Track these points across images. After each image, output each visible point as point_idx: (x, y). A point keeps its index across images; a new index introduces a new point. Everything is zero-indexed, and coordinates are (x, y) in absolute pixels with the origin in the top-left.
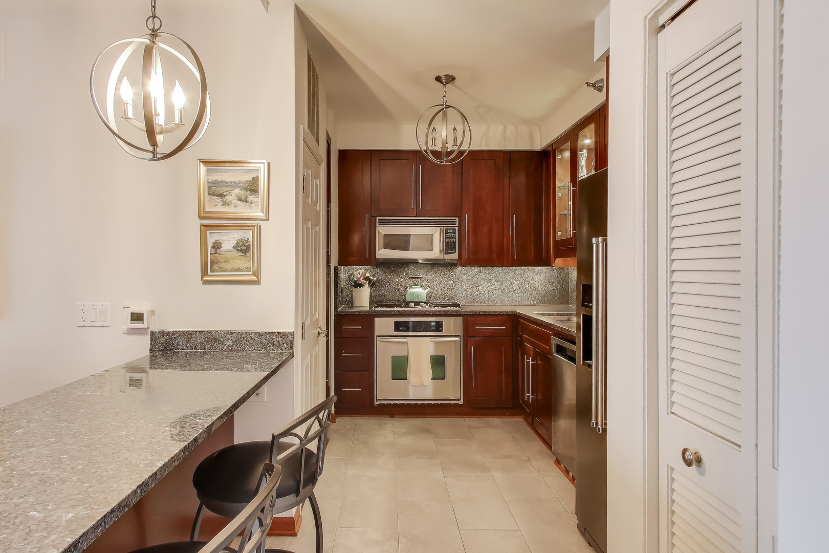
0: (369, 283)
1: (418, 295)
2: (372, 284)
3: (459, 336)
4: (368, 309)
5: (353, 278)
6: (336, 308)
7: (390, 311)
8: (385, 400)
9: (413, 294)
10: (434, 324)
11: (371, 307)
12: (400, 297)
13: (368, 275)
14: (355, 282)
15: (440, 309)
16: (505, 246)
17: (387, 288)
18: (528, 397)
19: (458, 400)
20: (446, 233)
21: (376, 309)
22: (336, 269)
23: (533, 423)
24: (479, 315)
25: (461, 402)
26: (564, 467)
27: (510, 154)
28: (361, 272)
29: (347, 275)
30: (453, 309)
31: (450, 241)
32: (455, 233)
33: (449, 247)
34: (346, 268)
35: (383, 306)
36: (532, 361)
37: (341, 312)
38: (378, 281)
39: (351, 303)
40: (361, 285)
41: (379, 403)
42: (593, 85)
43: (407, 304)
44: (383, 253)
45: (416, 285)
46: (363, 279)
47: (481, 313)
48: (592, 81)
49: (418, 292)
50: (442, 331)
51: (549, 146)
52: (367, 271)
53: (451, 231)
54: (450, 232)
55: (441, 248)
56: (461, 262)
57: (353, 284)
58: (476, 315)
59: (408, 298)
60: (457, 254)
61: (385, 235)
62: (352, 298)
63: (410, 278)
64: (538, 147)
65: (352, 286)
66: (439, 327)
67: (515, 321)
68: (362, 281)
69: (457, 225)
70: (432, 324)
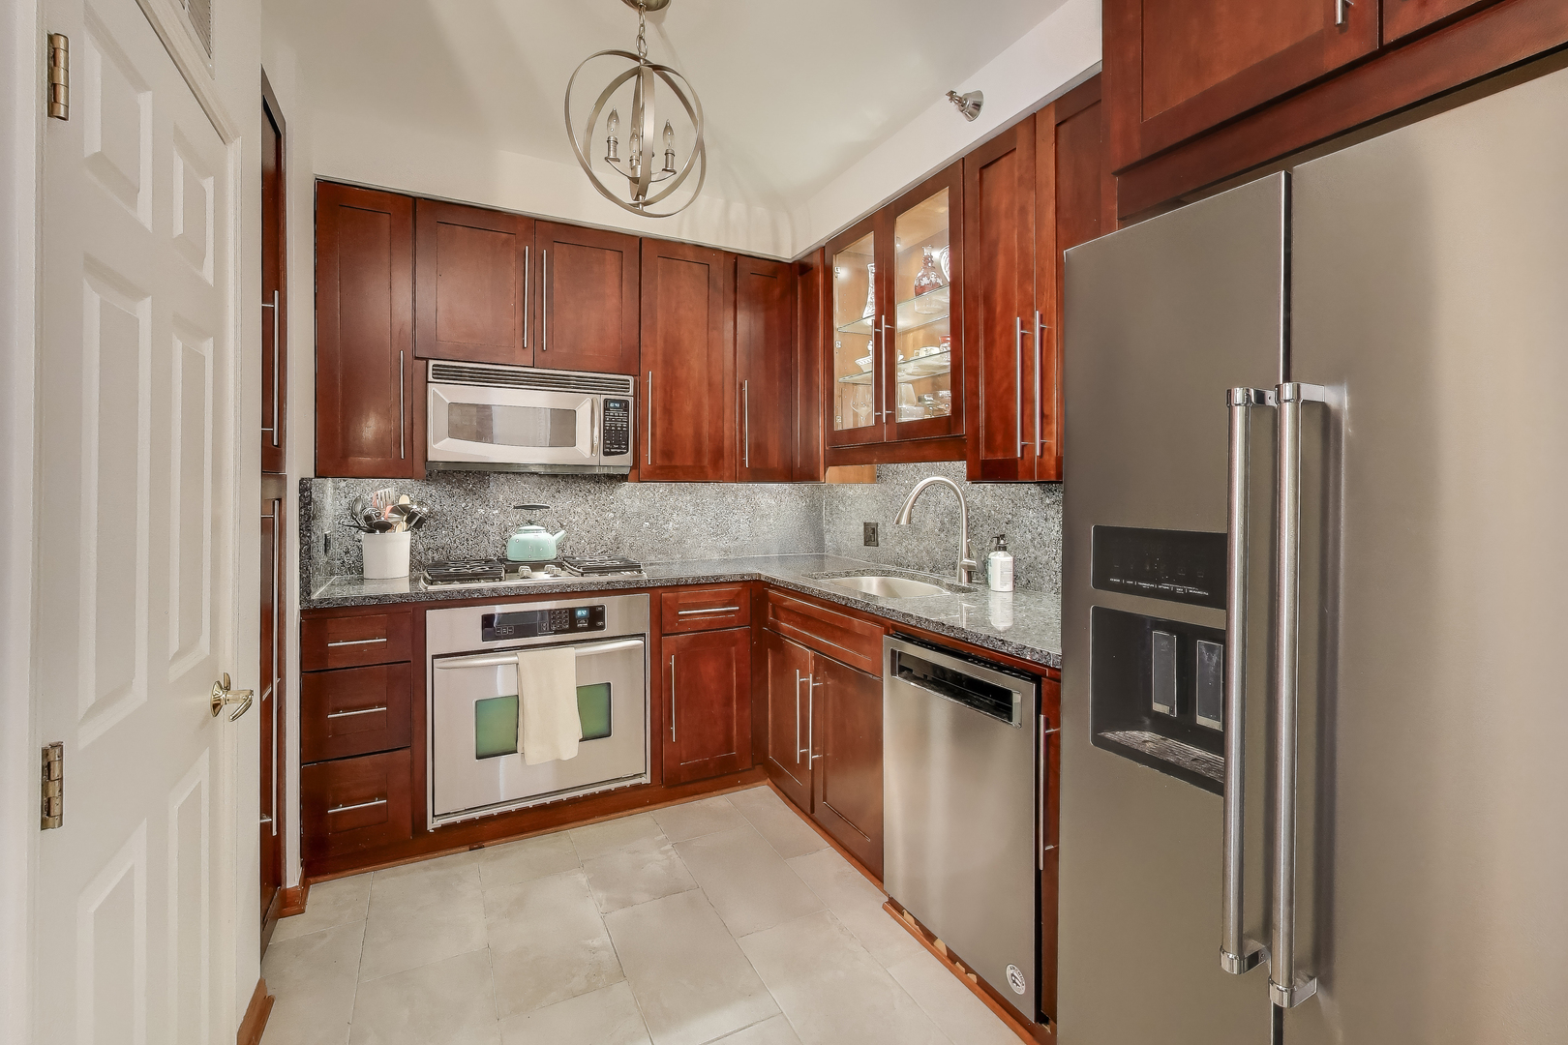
0: (409, 521)
1: (538, 546)
2: (416, 522)
3: (643, 635)
4: (404, 588)
5: (364, 509)
6: (306, 589)
7: (468, 591)
8: (456, 813)
9: (525, 543)
10: (584, 612)
11: (414, 581)
12: (491, 551)
13: (404, 500)
14: (368, 518)
15: (595, 578)
16: (727, 443)
17: (457, 532)
18: (804, 756)
19: (639, 775)
20: (605, 409)
21: (431, 588)
22: (304, 487)
23: (813, 811)
24: (687, 585)
25: (646, 780)
26: (917, 922)
27: (736, 259)
28: (383, 494)
29: (344, 501)
30: (626, 575)
31: (616, 427)
32: (626, 409)
33: (613, 440)
34: (343, 484)
35: (448, 579)
36: (814, 681)
37: (321, 601)
38: (431, 515)
39: (356, 570)
40: (385, 527)
41: (439, 823)
42: (961, 102)
43: (513, 568)
44: (444, 448)
45: (531, 523)
46: (393, 511)
47: (690, 582)
48: (960, 93)
49: (538, 539)
50: (602, 628)
51: (811, 254)
52: (401, 491)
53: (617, 405)
54: (615, 408)
55: (596, 442)
56: (639, 473)
57: (363, 523)
58: (677, 586)
59: (512, 554)
60: (630, 454)
61: (452, 405)
62: (360, 558)
63: (515, 508)
64: (787, 254)
65: (360, 528)
66: (596, 617)
67: (757, 594)
68: (387, 515)
69: (631, 392)
70: (579, 613)
